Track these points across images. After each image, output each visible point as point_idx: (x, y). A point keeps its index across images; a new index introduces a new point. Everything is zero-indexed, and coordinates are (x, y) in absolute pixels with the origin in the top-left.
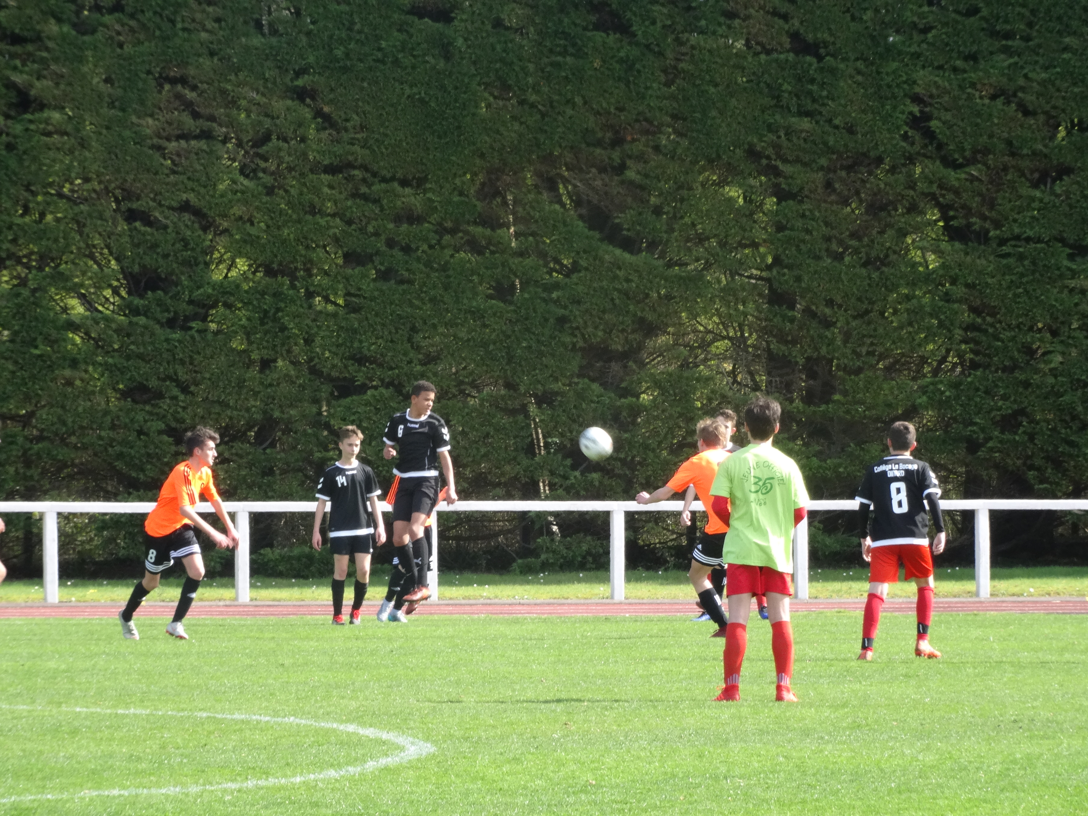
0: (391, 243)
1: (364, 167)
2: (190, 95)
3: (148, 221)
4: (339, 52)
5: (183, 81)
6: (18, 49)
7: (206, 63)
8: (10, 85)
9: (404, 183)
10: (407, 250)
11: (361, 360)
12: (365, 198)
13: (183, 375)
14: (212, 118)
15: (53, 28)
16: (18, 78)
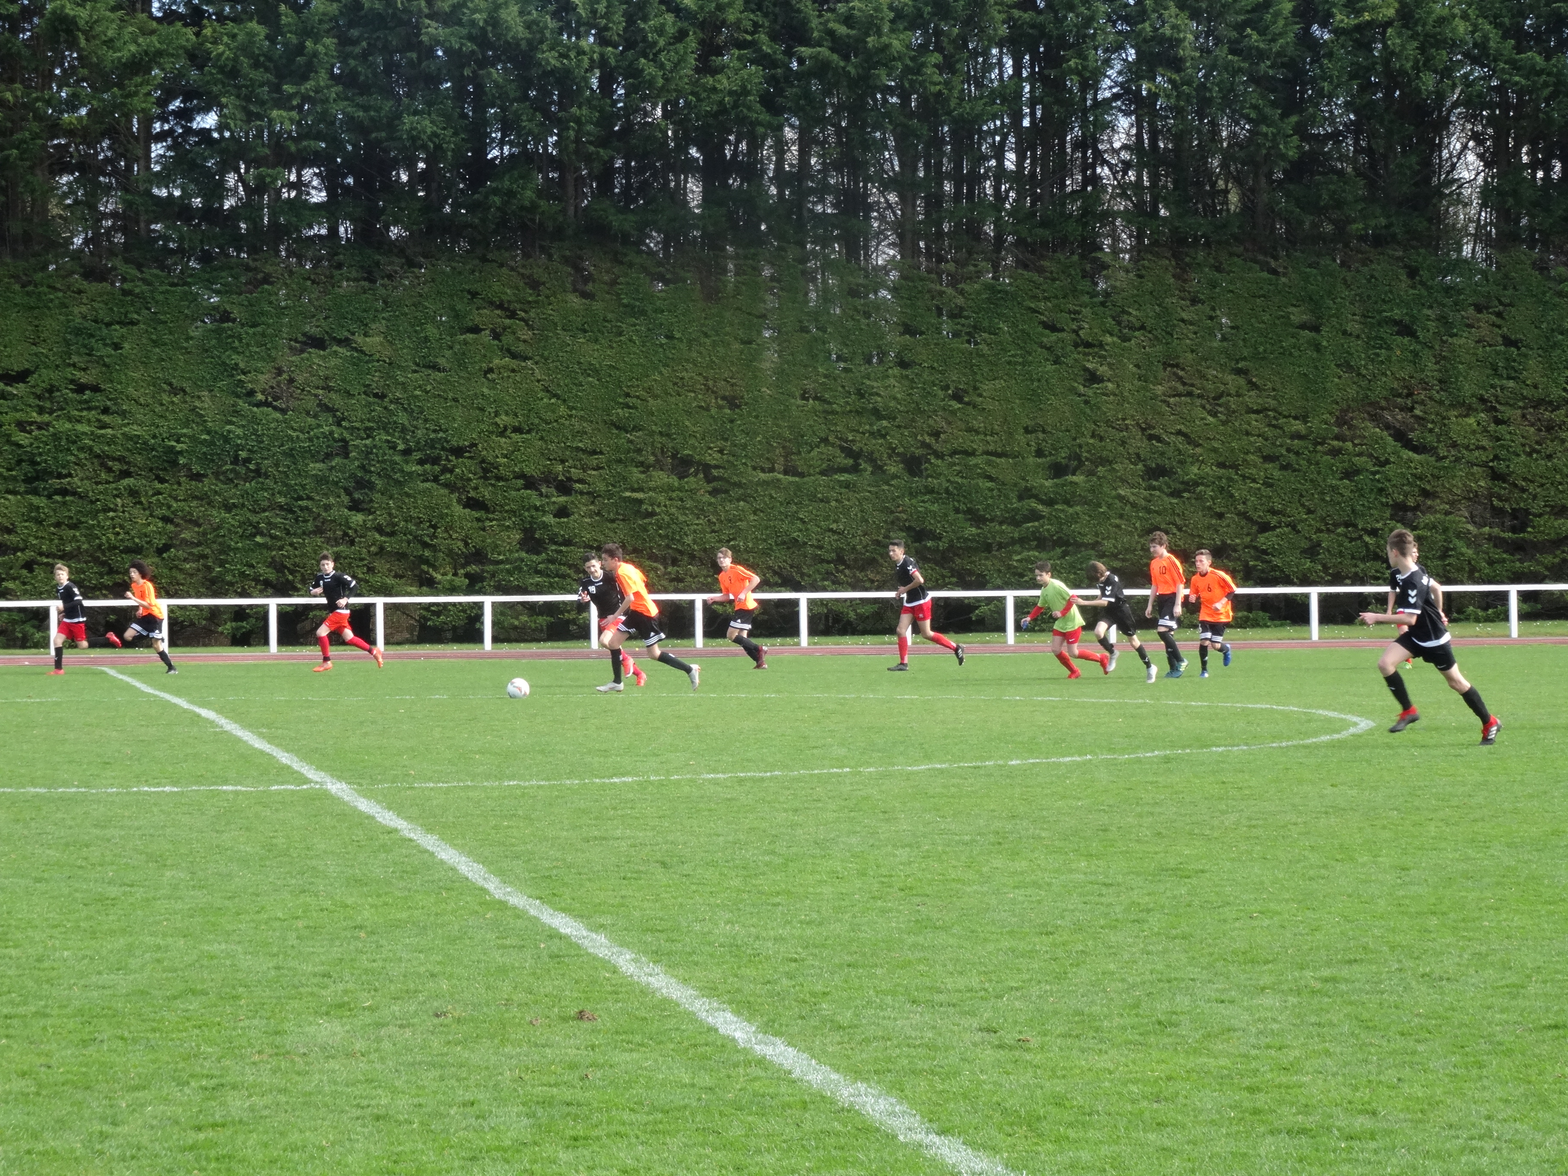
0: (1289, 450)
1: (1274, 410)
2: (1181, 373)
3: (1159, 439)
4: (1261, 349)
5: (1177, 366)
6: (1090, 350)
7: (1190, 356)
8: (1086, 370)
9: (1296, 418)
10: (1297, 454)
11: (1274, 512)
12: (1274, 426)
13: (1179, 522)
14: (1192, 385)
15: (1109, 339)
16: (1089, 366)
